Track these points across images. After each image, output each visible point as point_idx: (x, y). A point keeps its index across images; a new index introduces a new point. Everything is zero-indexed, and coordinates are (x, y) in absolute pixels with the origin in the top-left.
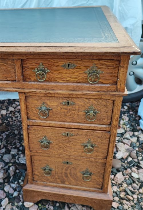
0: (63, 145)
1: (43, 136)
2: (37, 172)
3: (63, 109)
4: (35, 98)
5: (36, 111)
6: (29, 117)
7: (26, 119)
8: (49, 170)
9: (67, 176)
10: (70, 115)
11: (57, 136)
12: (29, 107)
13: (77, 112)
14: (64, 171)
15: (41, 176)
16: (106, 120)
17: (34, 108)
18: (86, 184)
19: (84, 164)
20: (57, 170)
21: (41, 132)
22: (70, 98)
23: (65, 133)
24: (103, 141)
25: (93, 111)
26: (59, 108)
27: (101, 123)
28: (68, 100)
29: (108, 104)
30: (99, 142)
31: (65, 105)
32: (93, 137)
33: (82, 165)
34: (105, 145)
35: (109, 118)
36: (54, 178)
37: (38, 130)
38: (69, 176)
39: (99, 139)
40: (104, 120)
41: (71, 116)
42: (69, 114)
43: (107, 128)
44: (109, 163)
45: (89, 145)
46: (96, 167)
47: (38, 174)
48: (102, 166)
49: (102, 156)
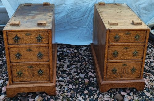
0: (124, 54)
1: (115, 50)
2: (109, 73)
3: (125, 36)
4: (114, 32)
7: (108, 43)
8: (115, 70)
9: (123, 73)
10: (128, 39)
11: (121, 49)
13: (131, 37)
16: (143, 40)
17: (112, 37)
18: (133, 76)
20: (119, 70)
23: (125, 48)
27: (141, 42)
28: (128, 32)
29: (144, 33)
33: (131, 65)
34: (142, 51)
36: (117, 76)
37: (113, 48)
38: (125, 73)
39: (140, 49)
43: (144, 44)
46: (138, 65)
48: (141, 64)
49: (141, 58)
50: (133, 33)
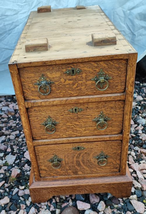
0: (72, 124)
1: (47, 117)
2: (43, 166)
3: (67, 80)
4: (32, 71)
5: (35, 88)
6: (27, 97)
7: (23, 100)
8: (58, 161)
9: (79, 165)
10: (77, 87)
11: (63, 114)
12: (25, 83)
13: (84, 81)
14: (75, 159)
15: (48, 170)
16: (119, 87)
17: (31, 84)
18: (102, 170)
19: (97, 147)
20: (67, 159)
21: (43, 112)
22: (75, 65)
23: (72, 109)
24: (117, 112)
25: (104, 77)
26: (62, 80)
27: (114, 92)
28: (73, 67)
29: (121, 66)
30: (112, 114)
31: (69, 74)
32: (105, 109)
33: (95, 148)
34: (120, 116)
35: (123, 84)
36: (64, 170)
37: (40, 111)
38: (82, 164)
39: (112, 110)
40: (118, 87)
41: (78, 88)
42: (75, 86)
43: (122, 97)
44: (126, 140)
45: (102, 120)
46: (112, 148)
47: (46, 168)
48: (118, 145)
49: (117, 131)
50: (89, 69)
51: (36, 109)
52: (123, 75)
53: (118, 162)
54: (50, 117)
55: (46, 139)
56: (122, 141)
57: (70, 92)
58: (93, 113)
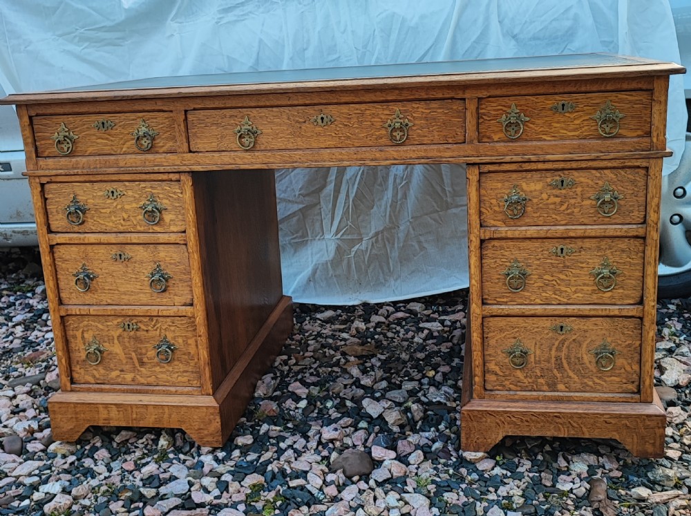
0: (554, 278)
1: (512, 261)
2: (493, 362)
3: (552, 197)
4: (499, 179)
5: (499, 206)
6: (484, 222)
7: (478, 226)
9: (560, 367)
10: (567, 209)
11: (540, 256)
12: (485, 198)
13: (579, 200)
14: (553, 353)
15: (501, 374)
16: (636, 213)
17: (495, 200)
18: (603, 383)
19: (597, 328)
20: (538, 352)
21: (506, 251)
22: (566, 172)
23: (557, 248)
24: (633, 259)
25: (611, 194)
26: (544, 196)
27: (628, 222)
28: (562, 175)
29: (638, 179)
30: (624, 263)
31: (556, 187)
32: (612, 252)
33: (593, 330)
34: (638, 268)
35: (642, 208)
36: (531, 378)
37: (502, 248)
38: (565, 365)
39: (624, 255)
40: (633, 214)
41: (569, 211)
42: (564, 207)
43: (640, 230)
44: (650, 317)
46: (623, 334)
47: (497, 369)
48: (636, 328)
49: (633, 298)
50: (587, 181)
51: (496, 243)
52: (642, 194)
53: (636, 367)
54: (516, 261)
55: (506, 303)
56: (641, 319)
57: (554, 216)
58: (590, 259)
